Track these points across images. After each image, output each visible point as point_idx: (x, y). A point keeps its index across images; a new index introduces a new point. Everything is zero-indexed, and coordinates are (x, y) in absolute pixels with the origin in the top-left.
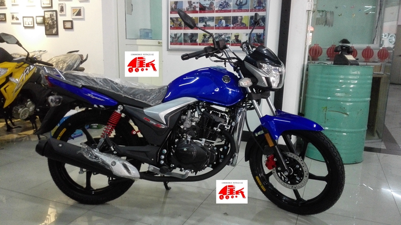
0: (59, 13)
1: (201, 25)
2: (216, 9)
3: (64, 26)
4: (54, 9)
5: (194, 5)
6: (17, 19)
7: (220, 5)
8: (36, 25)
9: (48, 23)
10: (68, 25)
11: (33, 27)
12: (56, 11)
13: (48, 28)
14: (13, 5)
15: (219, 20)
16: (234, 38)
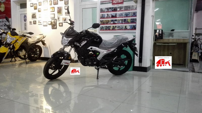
0: (57, 20)
3: (59, 25)
6: (41, 23)
7: (119, 15)
8: (48, 25)
9: (53, 24)
10: (61, 25)
11: (47, 26)
12: (56, 19)
13: (53, 26)
14: (39, 17)
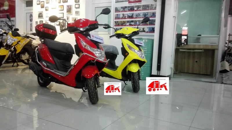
1: (128, 24)
2: (135, 17)
4: (64, 18)
5: (125, 15)
7: (136, 15)
8: (56, 25)
9: (61, 25)
13: (61, 27)
14: (46, 17)
15: (136, 22)
16: (142, 29)
